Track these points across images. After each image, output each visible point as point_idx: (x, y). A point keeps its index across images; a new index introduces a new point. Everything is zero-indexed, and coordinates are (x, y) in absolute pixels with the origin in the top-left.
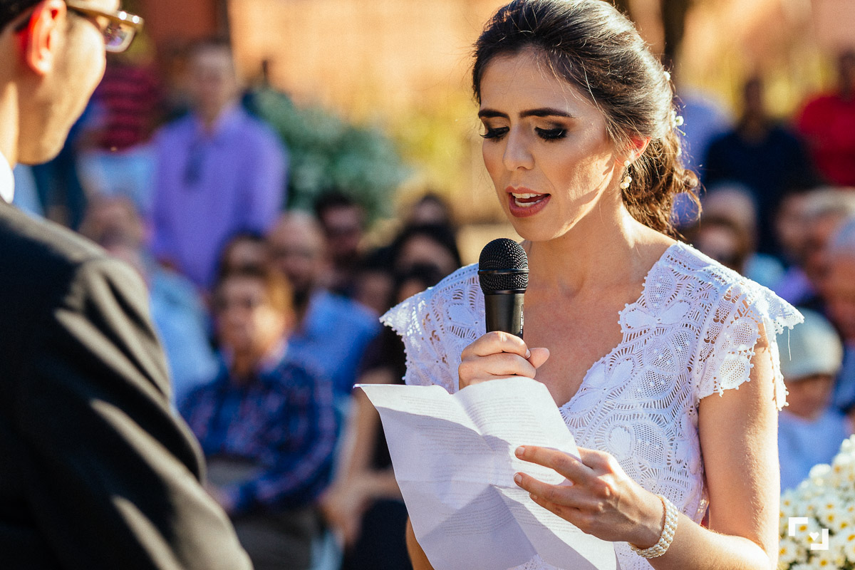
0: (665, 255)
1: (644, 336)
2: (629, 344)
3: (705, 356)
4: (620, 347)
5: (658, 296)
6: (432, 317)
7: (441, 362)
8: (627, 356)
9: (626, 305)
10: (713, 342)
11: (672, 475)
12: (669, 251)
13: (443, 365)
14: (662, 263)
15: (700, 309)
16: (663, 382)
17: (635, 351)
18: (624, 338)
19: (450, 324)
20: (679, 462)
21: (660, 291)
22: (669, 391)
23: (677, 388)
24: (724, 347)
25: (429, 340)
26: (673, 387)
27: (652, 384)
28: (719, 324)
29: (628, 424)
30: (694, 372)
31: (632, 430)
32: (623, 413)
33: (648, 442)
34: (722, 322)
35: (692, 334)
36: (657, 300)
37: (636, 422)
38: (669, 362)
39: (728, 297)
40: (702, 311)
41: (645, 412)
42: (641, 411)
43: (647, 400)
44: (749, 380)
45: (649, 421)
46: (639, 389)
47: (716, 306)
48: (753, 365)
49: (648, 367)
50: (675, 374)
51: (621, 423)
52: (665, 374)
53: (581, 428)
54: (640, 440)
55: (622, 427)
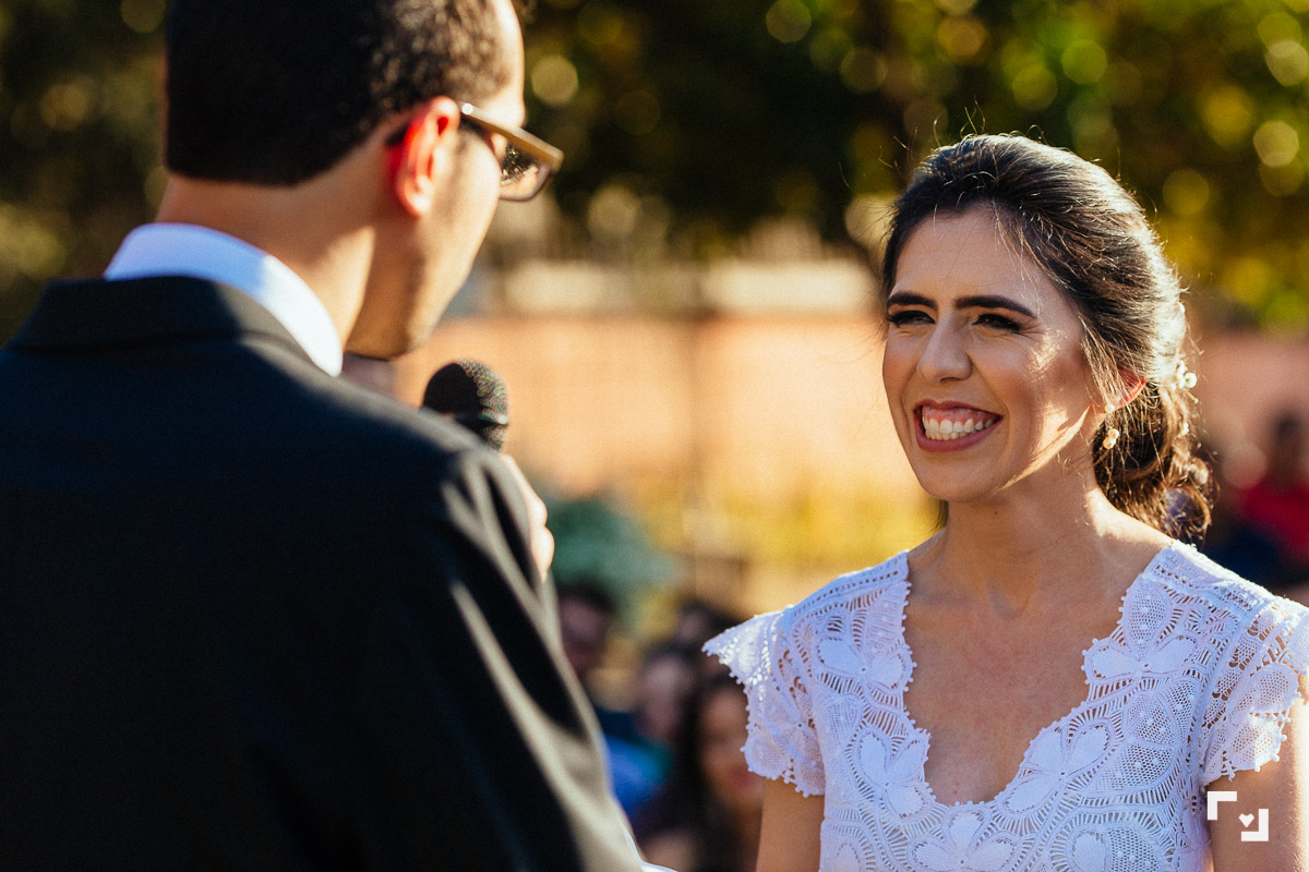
0: (1153, 564)
1: (1123, 691)
2: (1099, 703)
3: (1210, 719)
4: (1084, 706)
5: (1144, 627)
6: (794, 655)
7: (805, 725)
8: (1097, 721)
9: (1095, 641)
10: (1225, 698)
12: (1159, 558)
14: (1148, 576)
15: (1210, 647)
16: (1155, 761)
17: (1110, 714)
18: (1091, 693)
19: (822, 669)
21: (1147, 619)
22: (1166, 775)
23: (1177, 771)
24: (1242, 705)
25: (789, 694)
26: (1171, 768)
27: (1138, 765)
28: (1237, 670)
29: (1101, 829)
30: (1194, 743)
31: (1107, 838)
32: (1093, 811)
33: (1132, 858)
34: (1242, 667)
35: (1196, 684)
36: (1142, 634)
37: (1114, 826)
38: (1162, 730)
39: (1253, 631)
40: (1213, 650)
41: (1127, 810)
42: (1121, 808)
43: (1130, 790)
44: (1278, 759)
45: (1134, 824)
46: (1118, 775)
47: (1234, 644)
48: (1285, 737)
49: (1131, 740)
50: (1175, 748)
51: (1090, 827)
52: (1157, 747)
53: (1029, 836)
54: (1120, 854)
55: (1092, 833)
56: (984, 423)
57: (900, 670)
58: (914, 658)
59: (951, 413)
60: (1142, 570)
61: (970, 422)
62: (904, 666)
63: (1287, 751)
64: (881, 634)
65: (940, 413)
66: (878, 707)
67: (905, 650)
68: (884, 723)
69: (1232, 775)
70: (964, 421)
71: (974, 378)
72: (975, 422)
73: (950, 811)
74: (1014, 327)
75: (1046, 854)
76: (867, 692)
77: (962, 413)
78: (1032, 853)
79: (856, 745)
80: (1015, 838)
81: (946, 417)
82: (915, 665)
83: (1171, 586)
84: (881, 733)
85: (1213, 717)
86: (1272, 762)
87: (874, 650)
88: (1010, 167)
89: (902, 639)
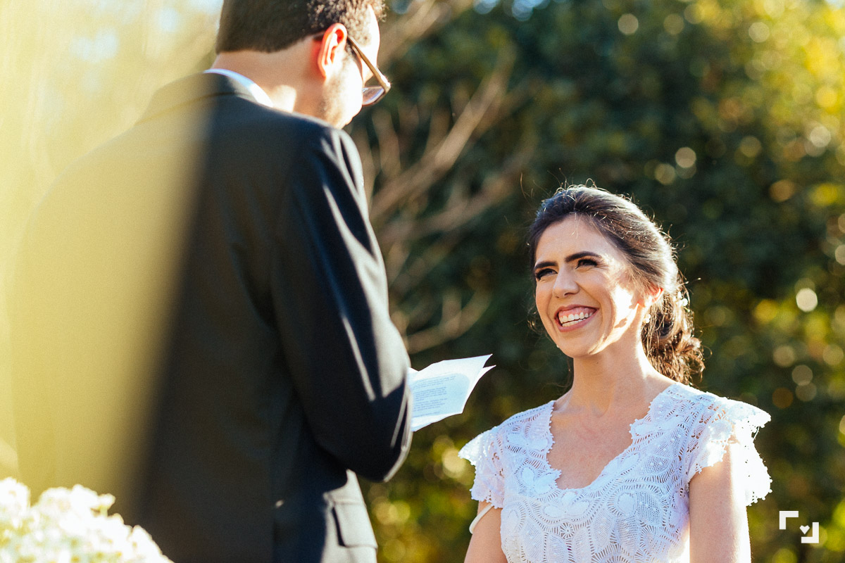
0: (667, 390)
1: (648, 439)
2: (637, 445)
3: (691, 448)
4: (630, 447)
5: (660, 412)
6: (496, 444)
7: (498, 475)
8: (635, 452)
9: (636, 420)
10: (698, 438)
11: (665, 534)
12: (670, 388)
13: (500, 477)
14: (664, 394)
15: (691, 415)
16: (661, 463)
17: (641, 448)
18: (634, 442)
19: (507, 444)
20: (672, 526)
21: (661, 409)
22: (665, 470)
23: (671, 470)
24: (706, 439)
25: (491, 460)
26: (668, 468)
27: (652, 464)
28: (703, 424)
29: (632, 492)
30: (683, 460)
31: (635, 496)
32: (629, 484)
33: (647, 505)
34: (705, 423)
35: (683, 431)
36: (659, 416)
37: (639, 490)
38: (665, 449)
39: (710, 408)
40: (691, 417)
41: (646, 483)
42: (642, 483)
43: (647, 475)
44: (722, 461)
45: (648, 490)
46: (642, 468)
47: (702, 413)
48: (726, 452)
49: (649, 454)
50: (671, 458)
51: (627, 491)
52: (662, 457)
53: (598, 497)
54: (641, 503)
55: (628, 494)
56: (589, 314)
57: (546, 444)
58: (553, 439)
59: (572, 311)
60: (662, 392)
61: (582, 314)
62: (549, 442)
63: (727, 458)
64: (538, 430)
65: (568, 312)
66: (532, 458)
67: (550, 436)
68: (536, 464)
69: (701, 471)
70: (579, 314)
71: (581, 292)
72: (584, 314)
73: (563, 491)
74: (594, 264)
75: (605, 504)
76: (528, 453)
77: (577, 310)
78: (598, 505)
79: (520, 470)
80: (591, 499)
81: (570, 313)
82: (554, 442)
83: (674, 397)
84: (533, 467)
85: (693, 447)
86: (719, 462)
87: (534, 437)
88: (581, 197)
89: (549, 431)
